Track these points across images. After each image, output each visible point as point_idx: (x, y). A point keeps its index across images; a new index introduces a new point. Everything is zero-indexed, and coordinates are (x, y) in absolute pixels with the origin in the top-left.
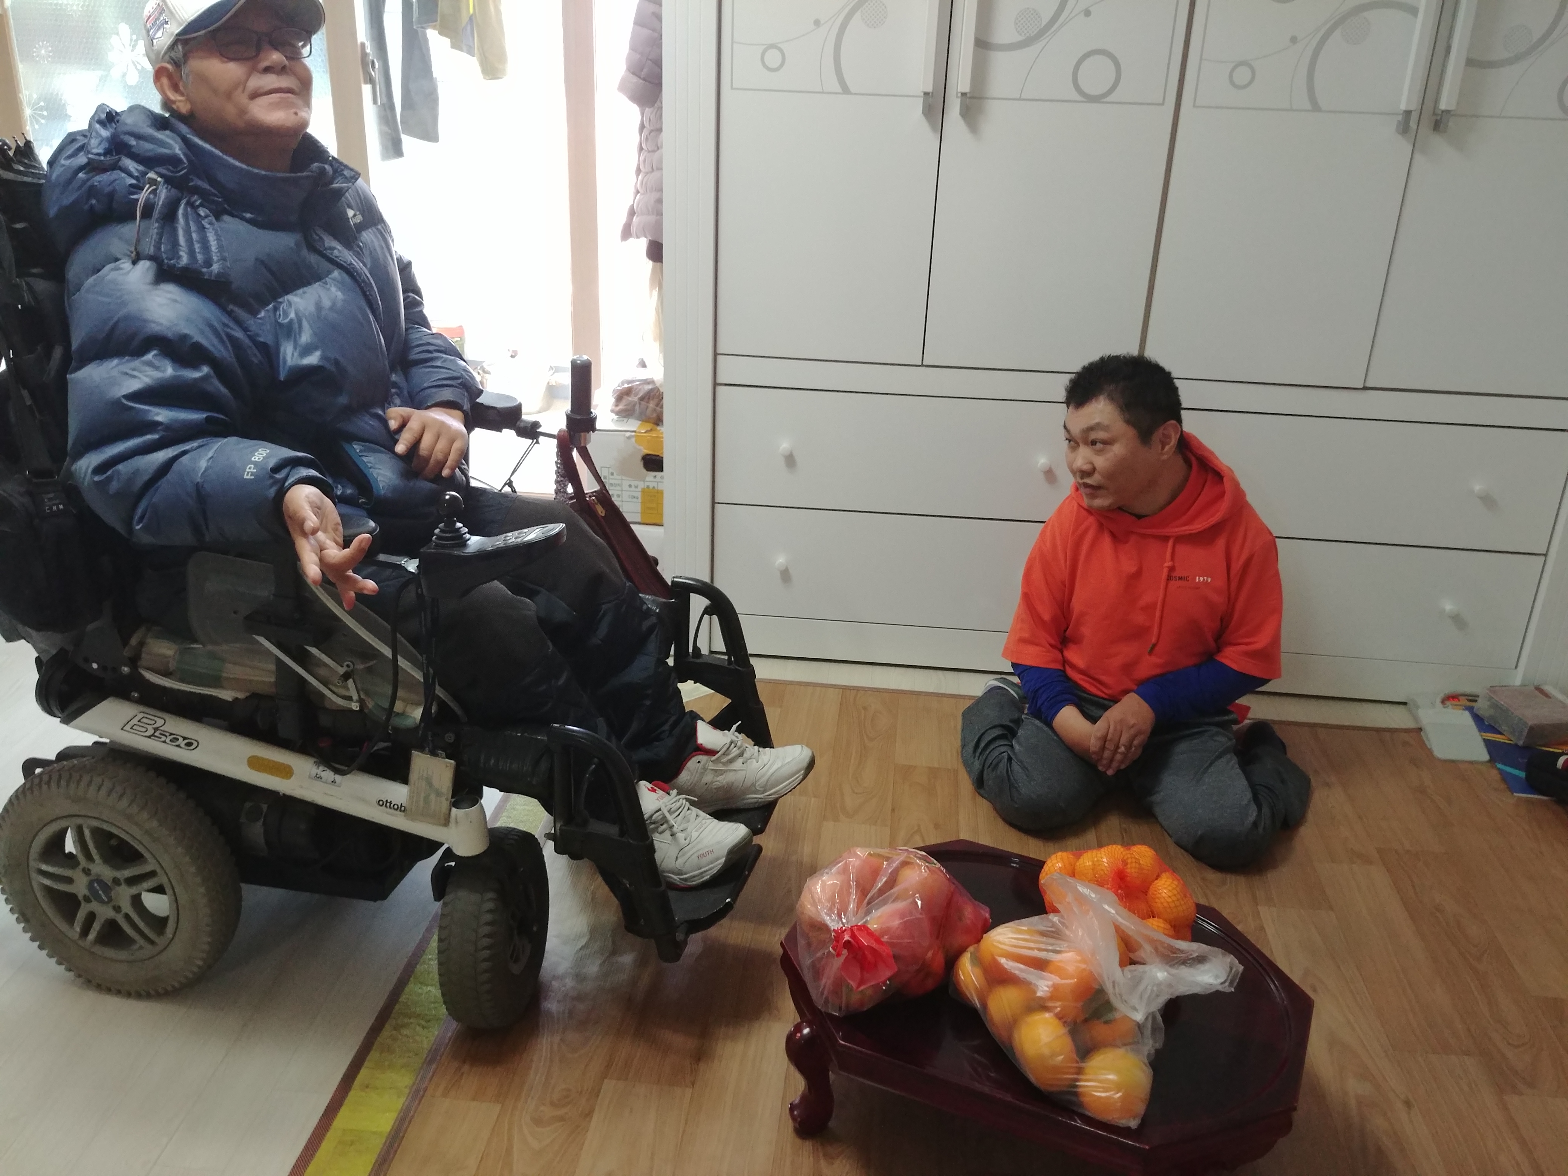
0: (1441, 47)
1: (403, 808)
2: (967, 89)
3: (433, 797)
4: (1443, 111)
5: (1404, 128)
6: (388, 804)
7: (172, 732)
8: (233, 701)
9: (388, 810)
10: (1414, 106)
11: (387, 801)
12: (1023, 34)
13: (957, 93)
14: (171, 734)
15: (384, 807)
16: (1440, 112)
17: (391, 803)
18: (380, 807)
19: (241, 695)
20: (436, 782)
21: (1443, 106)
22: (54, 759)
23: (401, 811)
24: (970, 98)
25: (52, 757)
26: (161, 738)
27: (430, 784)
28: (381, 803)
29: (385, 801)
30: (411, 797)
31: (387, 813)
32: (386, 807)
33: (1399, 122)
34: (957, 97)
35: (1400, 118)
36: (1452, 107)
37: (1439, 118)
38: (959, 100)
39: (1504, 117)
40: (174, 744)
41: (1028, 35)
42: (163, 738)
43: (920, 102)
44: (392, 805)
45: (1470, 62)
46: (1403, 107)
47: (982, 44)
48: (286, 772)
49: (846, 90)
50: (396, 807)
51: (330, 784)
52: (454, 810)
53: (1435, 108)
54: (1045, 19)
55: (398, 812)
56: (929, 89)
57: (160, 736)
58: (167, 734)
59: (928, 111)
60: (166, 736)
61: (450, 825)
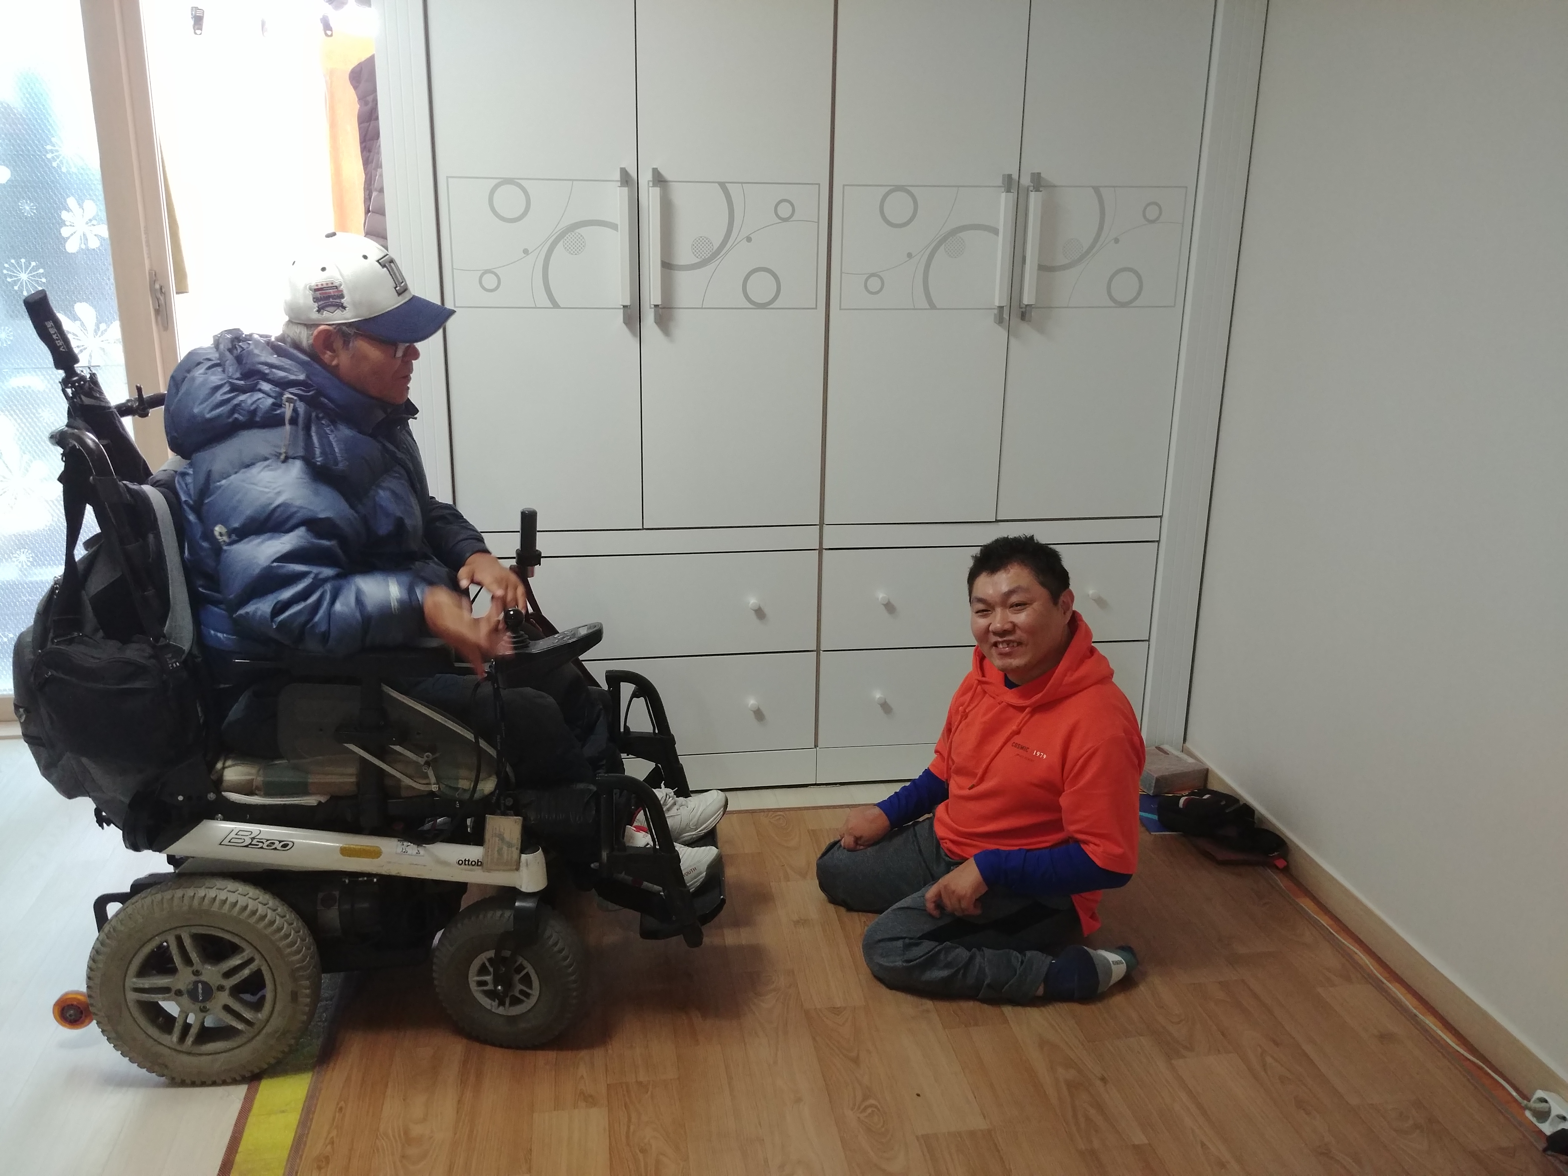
0: (1018, 259)
1: (479, 863)
2: (659, 302)
3: (505, 848)
4: (1027, 305)
5: (1000, 320)
6: (467, 862)
7: (269, 838)
8: (318, 805)
9: (467, 866)
10: (1005, 303)
11: (465, 860)
12: (699, 257)
13: (650, 305)
14: (267, 840)
15: (463, 866)
16: (1024, 306)
17: (469, 861)
18: (460, 866)
19: (323, 799)
20: (507, 836)
21: (1026, 301)
22: (129, 891)
23: (478, 865)
24: (661, 308)
25: (127, 889)
26: (258, 845)
27: (502, 839)
28: (460, 862)
29: (463, 860)
30: (486, 854)
31: (466, 870)
32: (465, 864)
33: (995, 314)
34: (651, 308)
35: (996, 311)
36: (1032, 302)
37: (1024, 310)
38: (653, 310)
39: (1070, 307)
40: (271, 848)
41: (703, 257)
42: (261, 845)
43: (620, 313)
44: (470, 863)
45: (1041, 268)
46: (997, 304)
47: (667, 266)
48: (375, 853)
49: (556, 305)
50: (473, 863)
51: (415, 855)
52: (523, 855)
53: (1020, 305)
54: (716, 245)
55: (476, 867)
56: (628, 303)
57: (257, 843)
58: (264, 841)
59: (628, 321)
60: (262, 842)
61: (521, 868)
